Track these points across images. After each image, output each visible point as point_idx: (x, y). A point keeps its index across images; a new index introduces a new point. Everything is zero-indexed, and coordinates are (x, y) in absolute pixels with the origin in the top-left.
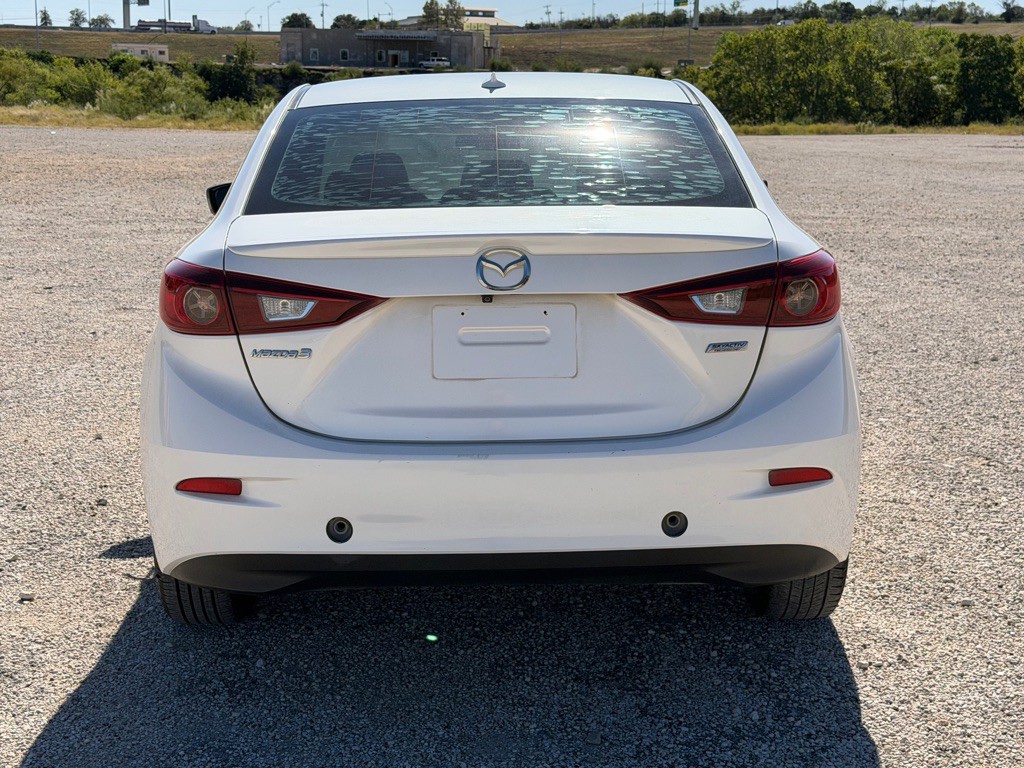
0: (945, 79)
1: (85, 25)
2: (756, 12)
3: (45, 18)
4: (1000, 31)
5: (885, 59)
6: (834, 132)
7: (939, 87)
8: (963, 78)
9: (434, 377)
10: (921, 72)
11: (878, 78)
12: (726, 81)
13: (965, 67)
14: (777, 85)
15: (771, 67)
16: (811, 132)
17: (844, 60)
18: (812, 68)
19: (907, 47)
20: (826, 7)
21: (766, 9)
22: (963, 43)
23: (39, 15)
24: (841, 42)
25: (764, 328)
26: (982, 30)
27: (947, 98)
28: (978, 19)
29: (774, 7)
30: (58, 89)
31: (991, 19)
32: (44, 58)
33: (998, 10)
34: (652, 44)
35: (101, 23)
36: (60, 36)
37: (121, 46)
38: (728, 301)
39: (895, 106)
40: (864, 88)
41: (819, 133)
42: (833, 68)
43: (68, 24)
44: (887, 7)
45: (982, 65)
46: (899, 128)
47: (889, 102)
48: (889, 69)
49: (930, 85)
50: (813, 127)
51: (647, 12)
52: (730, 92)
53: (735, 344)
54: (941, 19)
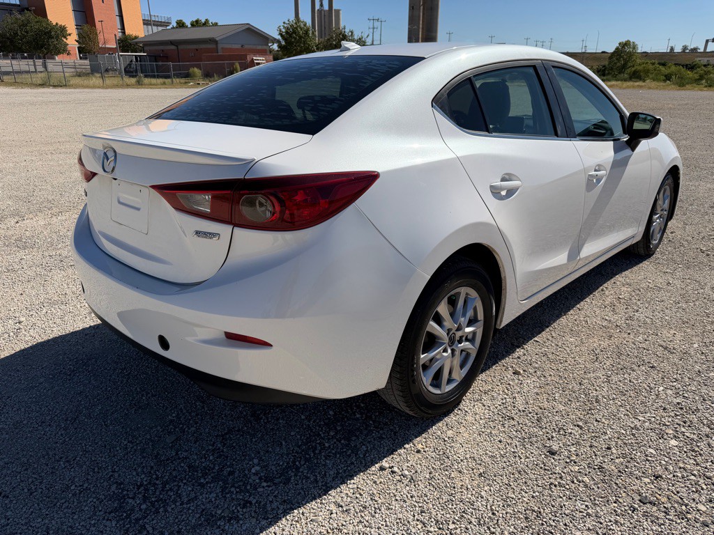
1: (688, 51)
3: (672, 49)
23: (669, 48)
25: (232, 227)
30: (666, 76)
32: (664, 65)
35: (694, 50)
36: (675, 56)
37: (699, 59)
38: (204, 201)
43: (680, 51)
53: (210, 234)
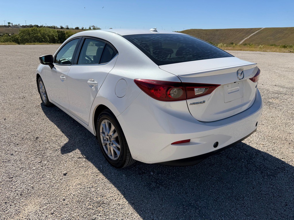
0: (56, 37)
2: (22, 26)
4: (61, 30)
5: (47, 33)
6: (43, 44)
7: (56, 38)
8: (59, 37)
9: (225, 103)
10: (53, 35)
11: (47, 36)
12: (22, 36)
13: (59, 35)
14: (31, 37)
15: (29, 34)
16: (40, 44)
17: (41, 33)
18: (36, 34)
19: (50, 32)
20: (34, 25)
21: (24, 25)
22: (58, 32)
24: (40, 31)
26: (58, 30)
27: (57, 39)
28: (57, 28)
29: (25, 25)
31: (59, 28)
33: (60, 27)
34: (5, 30)
39: (50, 40)
40: (44, 38)
41: (41, 44)
42: (39, 34)
44: (44, 26)
45: (61, 35)
46: (53, 44)
47: (49, 40)
48: (48, 35)
49: (54, 37)
50: (40, 43)
51: (3, 25)
52: (23, 38)
54: (52, 28)
